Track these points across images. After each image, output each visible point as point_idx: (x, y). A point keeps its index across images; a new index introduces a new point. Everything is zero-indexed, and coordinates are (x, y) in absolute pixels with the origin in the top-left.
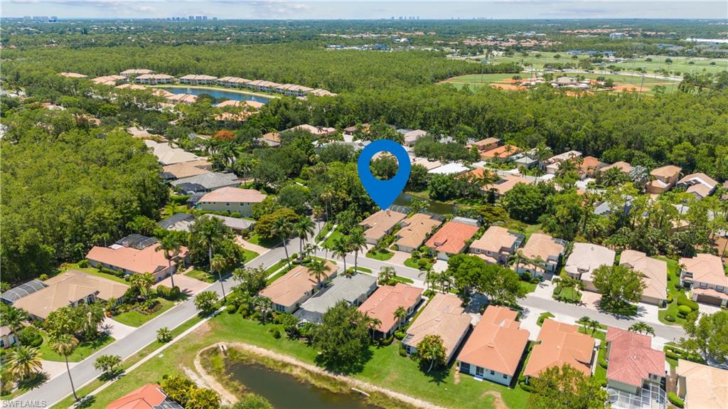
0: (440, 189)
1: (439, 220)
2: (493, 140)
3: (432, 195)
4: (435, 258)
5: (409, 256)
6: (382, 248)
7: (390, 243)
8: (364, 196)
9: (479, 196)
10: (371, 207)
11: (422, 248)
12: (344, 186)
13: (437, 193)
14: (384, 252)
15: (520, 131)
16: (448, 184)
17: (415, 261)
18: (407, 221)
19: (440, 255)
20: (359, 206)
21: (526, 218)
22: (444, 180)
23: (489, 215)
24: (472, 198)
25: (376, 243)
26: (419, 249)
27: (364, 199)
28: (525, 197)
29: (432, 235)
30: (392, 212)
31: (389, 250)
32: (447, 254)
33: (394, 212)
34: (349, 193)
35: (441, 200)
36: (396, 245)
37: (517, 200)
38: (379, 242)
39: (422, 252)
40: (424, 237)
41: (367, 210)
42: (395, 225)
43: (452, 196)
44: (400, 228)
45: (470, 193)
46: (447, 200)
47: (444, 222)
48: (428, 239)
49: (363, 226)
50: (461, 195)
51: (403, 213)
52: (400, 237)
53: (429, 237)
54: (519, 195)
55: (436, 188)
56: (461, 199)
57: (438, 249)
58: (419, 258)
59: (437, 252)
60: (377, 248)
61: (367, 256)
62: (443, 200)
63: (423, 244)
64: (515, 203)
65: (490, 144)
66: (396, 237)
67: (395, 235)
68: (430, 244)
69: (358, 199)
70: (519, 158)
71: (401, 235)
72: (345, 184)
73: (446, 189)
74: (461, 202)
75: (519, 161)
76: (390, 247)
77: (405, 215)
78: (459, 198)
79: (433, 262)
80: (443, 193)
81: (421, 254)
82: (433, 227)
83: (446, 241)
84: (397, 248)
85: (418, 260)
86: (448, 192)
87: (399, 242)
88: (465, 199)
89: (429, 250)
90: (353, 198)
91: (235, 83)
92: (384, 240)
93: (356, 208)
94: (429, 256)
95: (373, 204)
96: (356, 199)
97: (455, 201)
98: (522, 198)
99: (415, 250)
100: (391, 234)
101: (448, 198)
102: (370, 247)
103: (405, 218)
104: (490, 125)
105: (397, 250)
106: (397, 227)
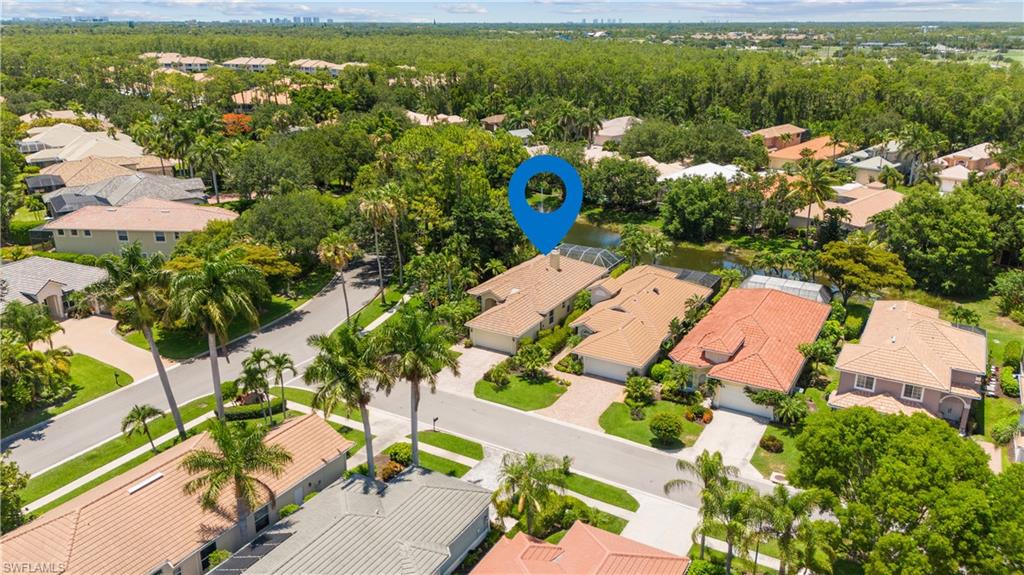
0: (692, 213)
1: (703, 283)
2: (791, 129)
3: (671, 227)
4: (706, 404)
5: (618, 394)
6: (529, 366)
7: (557, 349)
8: (489, 215)
9: (792, 233)
10: (510, 246)
11: (657, 368)
12: (435, 188)
13: (684, 222)
14: (536, 378)
15: (839, 119)
16: (714, 200)
17: (637, 415)
18: (611, 285)
19: (727, 394)
20: (473, 242)
21: (947, 284)
22: (702, 190)
23: (859, 268)
24: (773, 235)
25: (511, 347)
26: (648, 373)
27: (488, 224)
28: (944, 225)
29: (687, 326)
30: (565, 261)
31: (552, 371)
32: (748, 390)
33: (572, 261)
34: (447, 207)
35: (691, 241)
36: (575, 357)
37: (920, 231)
38: (520, 345)
39: (658, 379)
40: (663, 333)
41: (497, 256)
42: (575, 297)
43: (720, 231)
44: (588, 305)
45: (766, 227)
46: (708, 242)
47: (716, 288)
48: (679, 339)
49: (479, 298)
50: (743, 231)
51: (598, 264)
52: (587, 332)
53: (680, 331)
54: (926, 220)
55: (681, 212)
56: (743, 239)
57: (716, 372)
58: (649, 401)
59: (714, 382)
60: (511, 366)
61: (477, 393)
62: (700, 240)
63: (663, 354)
64: (913, 241)
65: (788, 136)
66: (576, 331)
67: (572, 325)
68: (687, 354)
69: (470, 222)
70: (858, 160)
71: (592, 325)
72: (436, 181)
73: (707, 214)
74: (746, 246)
75: (858, 165)
76: (555, 361)
77: (604, 270)
78: (737, 235)
79: (701, 417)
80: (697, 224)
81: (656, 389)
82: (689, 302)
83: (742, 346)
84: (578, 366)
85: (648, 410)
86: (711, 222)
87: (583, 349)
88: (755, 240)
89: (685, 375)
90: (459, 221)
91: (311, 68)
92: (537, 339)
93: (464, 246)
94: (683, 396)
95: (515, 238)
96: (466, 224)
97: (728, 244)
98: (933, 227)
99: (635, 373)
100: (562, 323)
101: (712, 236)
102: (492, 361)
103: (602, 277)
104: (781, 104)
105: (578, 373)
106: (581, 302)
